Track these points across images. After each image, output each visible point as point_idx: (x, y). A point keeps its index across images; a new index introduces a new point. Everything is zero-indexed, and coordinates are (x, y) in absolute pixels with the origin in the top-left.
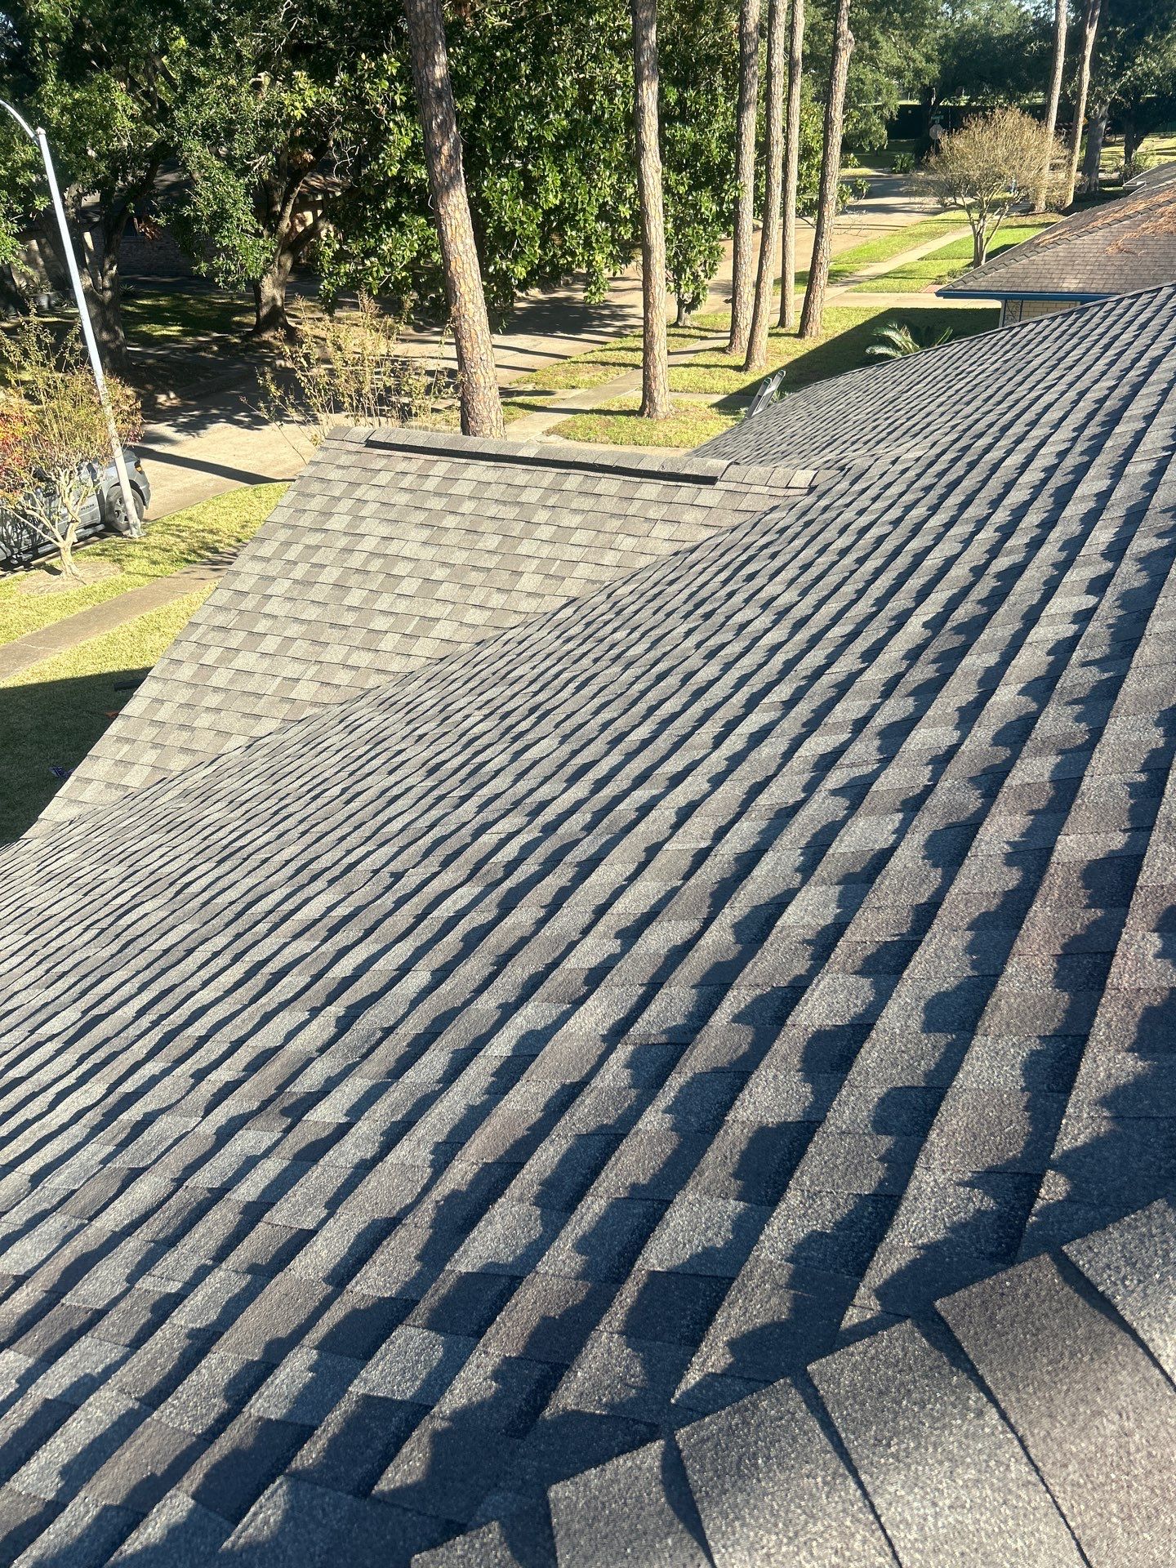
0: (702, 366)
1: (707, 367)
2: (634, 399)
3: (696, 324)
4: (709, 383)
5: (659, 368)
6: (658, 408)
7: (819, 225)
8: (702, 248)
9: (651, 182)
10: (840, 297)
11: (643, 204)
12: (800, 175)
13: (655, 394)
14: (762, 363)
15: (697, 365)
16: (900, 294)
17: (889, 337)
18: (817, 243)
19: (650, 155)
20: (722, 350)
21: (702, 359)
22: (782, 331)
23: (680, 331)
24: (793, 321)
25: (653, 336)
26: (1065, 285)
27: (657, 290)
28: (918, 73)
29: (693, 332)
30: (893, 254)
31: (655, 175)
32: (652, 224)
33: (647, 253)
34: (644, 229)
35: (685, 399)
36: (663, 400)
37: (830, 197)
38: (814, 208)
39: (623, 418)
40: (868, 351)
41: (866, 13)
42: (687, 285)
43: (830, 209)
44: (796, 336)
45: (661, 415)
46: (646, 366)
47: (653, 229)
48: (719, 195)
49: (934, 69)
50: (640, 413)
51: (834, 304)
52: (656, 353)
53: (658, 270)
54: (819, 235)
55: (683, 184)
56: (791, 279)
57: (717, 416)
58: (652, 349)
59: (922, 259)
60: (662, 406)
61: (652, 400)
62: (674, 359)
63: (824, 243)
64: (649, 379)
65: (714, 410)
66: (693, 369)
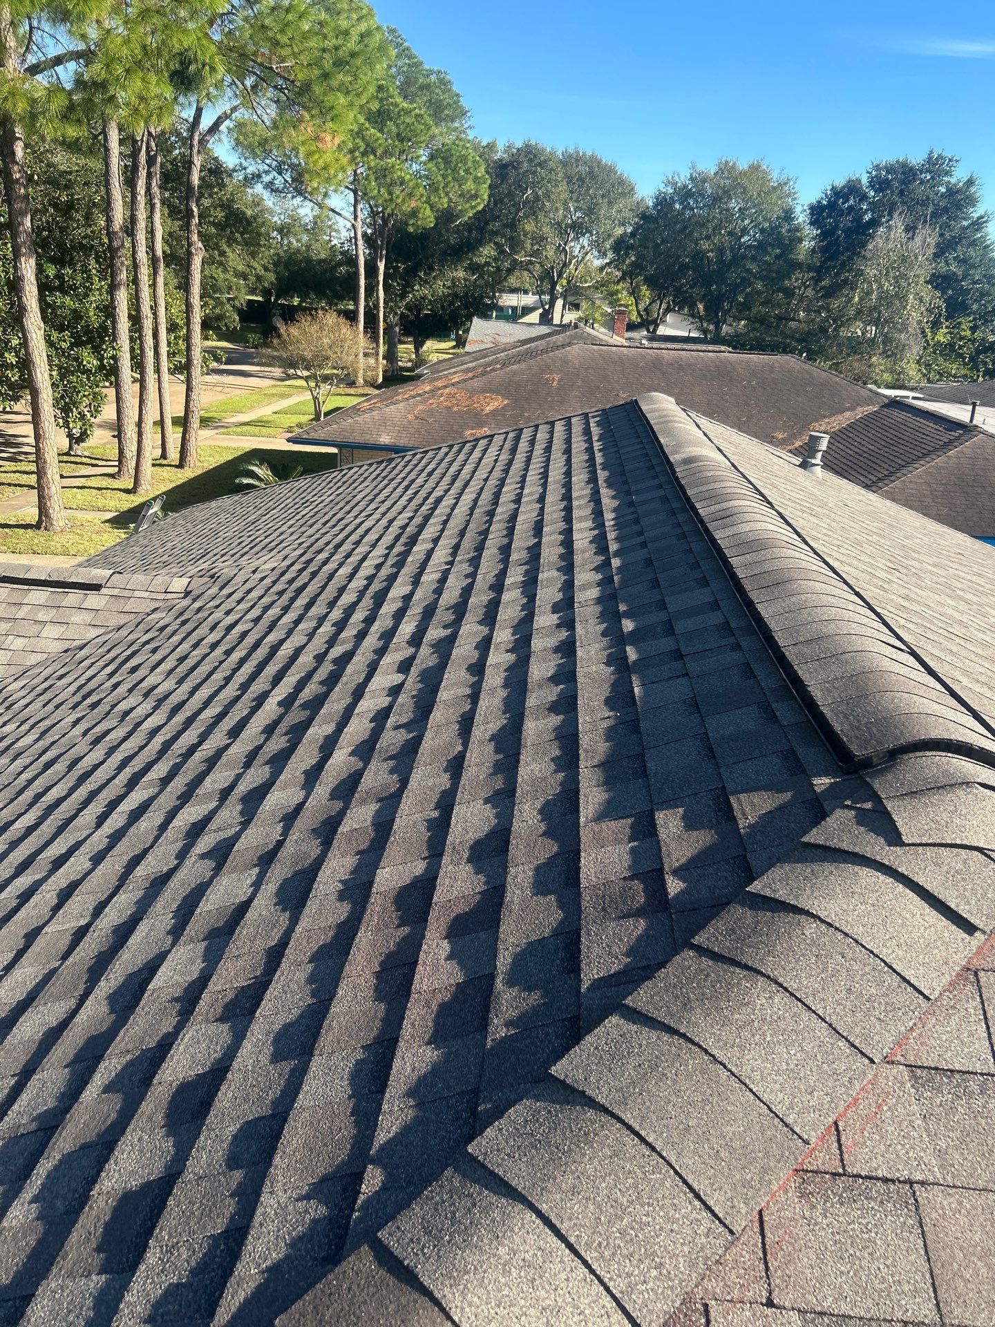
0: (94, 488)
1: (99, 489)
2: (31, 515)
3: (86, 453)
4: (101, 503)
5: (53, 489)
6: (54, 522)
7: (188, 382)
8: (86, 393)
9: (34, 336)
10: (211, 438)
11: (28, 353)
12: (169, 344)
13: (51, 511)
14: (149, 487)
15: (90, 488)
16: (261, 439)
17: (253, 471)
18: (188, 396)
19: (31, 315)
20: (112, 476)
21: (94, 482)
22: (165, 462)
23: (73, 459)
24: (174, 455)
25: (45, 462)
26: (381, 439)
27: (47, 424)
28: (259, 278)
29: (84, 460)
30: (252, 408)
31: (38, 332)
32: (38, 371)
33: (35, 393)
34: (30, 374)
35: (80, 515)
36: (58, 515)
37: (195, 362)
38: (184, 368)
39: (21, 531)
40: (237, 481)
41: (213, 230)
42: (74, 422)
43: (196, 371)
44: (176, 466)
45: (57, 529)
46: (40, 488)
47: (39, 375)
48: (99, 353)
49: (271, 277)
50: (37, 526)
51: (207, 443)
52: (49, 476)
53: (46, 409)
54: (189, 389)
55: (64, 341)
56: (168, 421)
57: (111, 530)
58: (45, 473)
59: (276, 413)
60: (57, 521)
61: (48, 516)
62: (67, 482)
63: (194, 396)
64: (44, 498)
65: (107, 525)
66: (86, 490)
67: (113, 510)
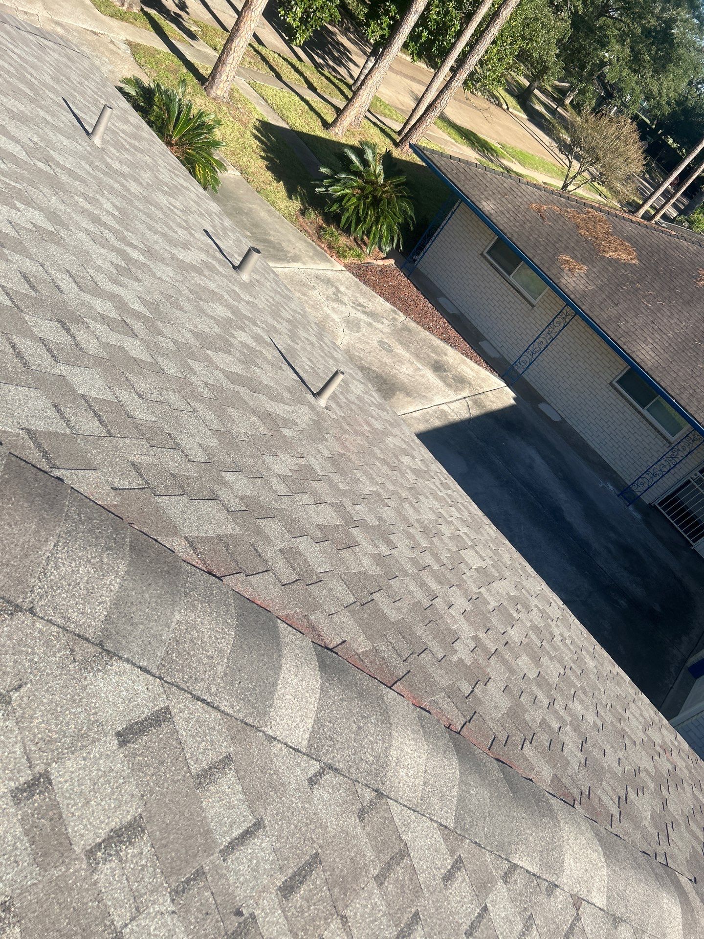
0: (310, 107)
1: (312, 109)
2: (207, 67)
4: (292, 115)
7: (450, 81)
13: (218, 76)
21: (318, 104)
26: (484, 204)
44: (394, 142)
45: (213, 94)
50: (204, 82)
57: (251, 126)
61: (213, 79)
64: (220, 61)
65: (257, 123)
66: (302, 103)
67: (288, 124)
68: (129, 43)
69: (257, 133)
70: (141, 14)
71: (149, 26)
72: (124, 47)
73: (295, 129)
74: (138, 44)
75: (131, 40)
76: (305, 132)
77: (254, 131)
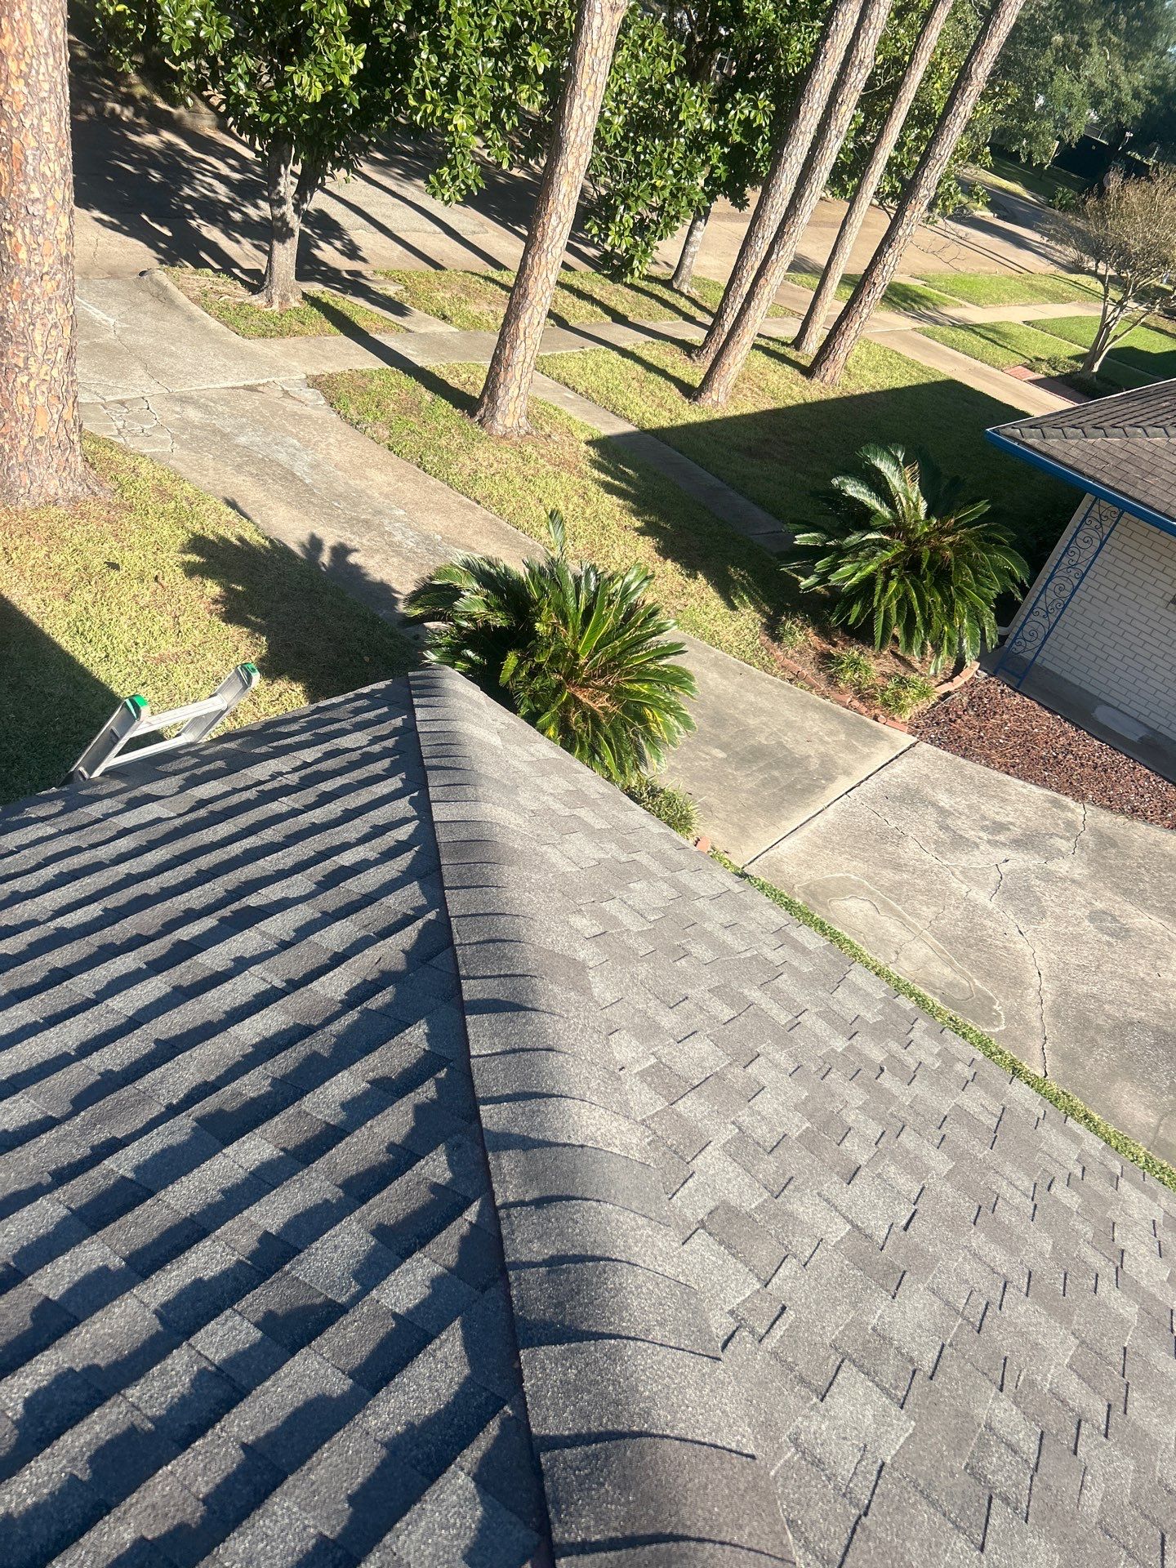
0: (644, 363)
5: (519, 353)
7: (895, 223)
10: (902, 336)
13: (501, 393)
15: (639, 359)
17: (878, 472)
18: (879, 252)
20: (688, 348)
21: (655, 352)
22: (792, 354)
37: (923, 192)
40: (835, 482)
43: (917, 209)
44: (803, 369)
46: (501, 342)
50: (473, 408)
52: (522, 326)
58: (517, 317)
59: (1028, 323)
60: (503, 417)
61: (493, 399)
65: (592, 451)
66: (629, 362)
67: (630, 421)
68: (315, 382)
69: (603, 476)
70: (306, 306)
71: (328, 325)
72: (310, 395)
73: (647, 426)
74: (330, 376)
75: (316, 373)
76: (665, 424)
77: (596, 473)
